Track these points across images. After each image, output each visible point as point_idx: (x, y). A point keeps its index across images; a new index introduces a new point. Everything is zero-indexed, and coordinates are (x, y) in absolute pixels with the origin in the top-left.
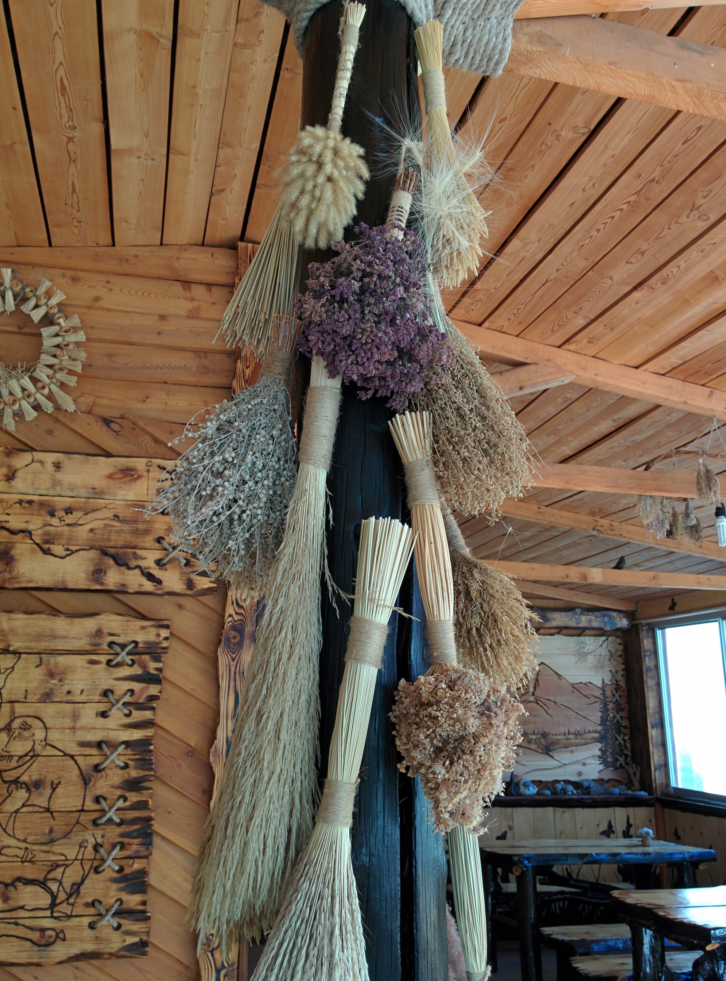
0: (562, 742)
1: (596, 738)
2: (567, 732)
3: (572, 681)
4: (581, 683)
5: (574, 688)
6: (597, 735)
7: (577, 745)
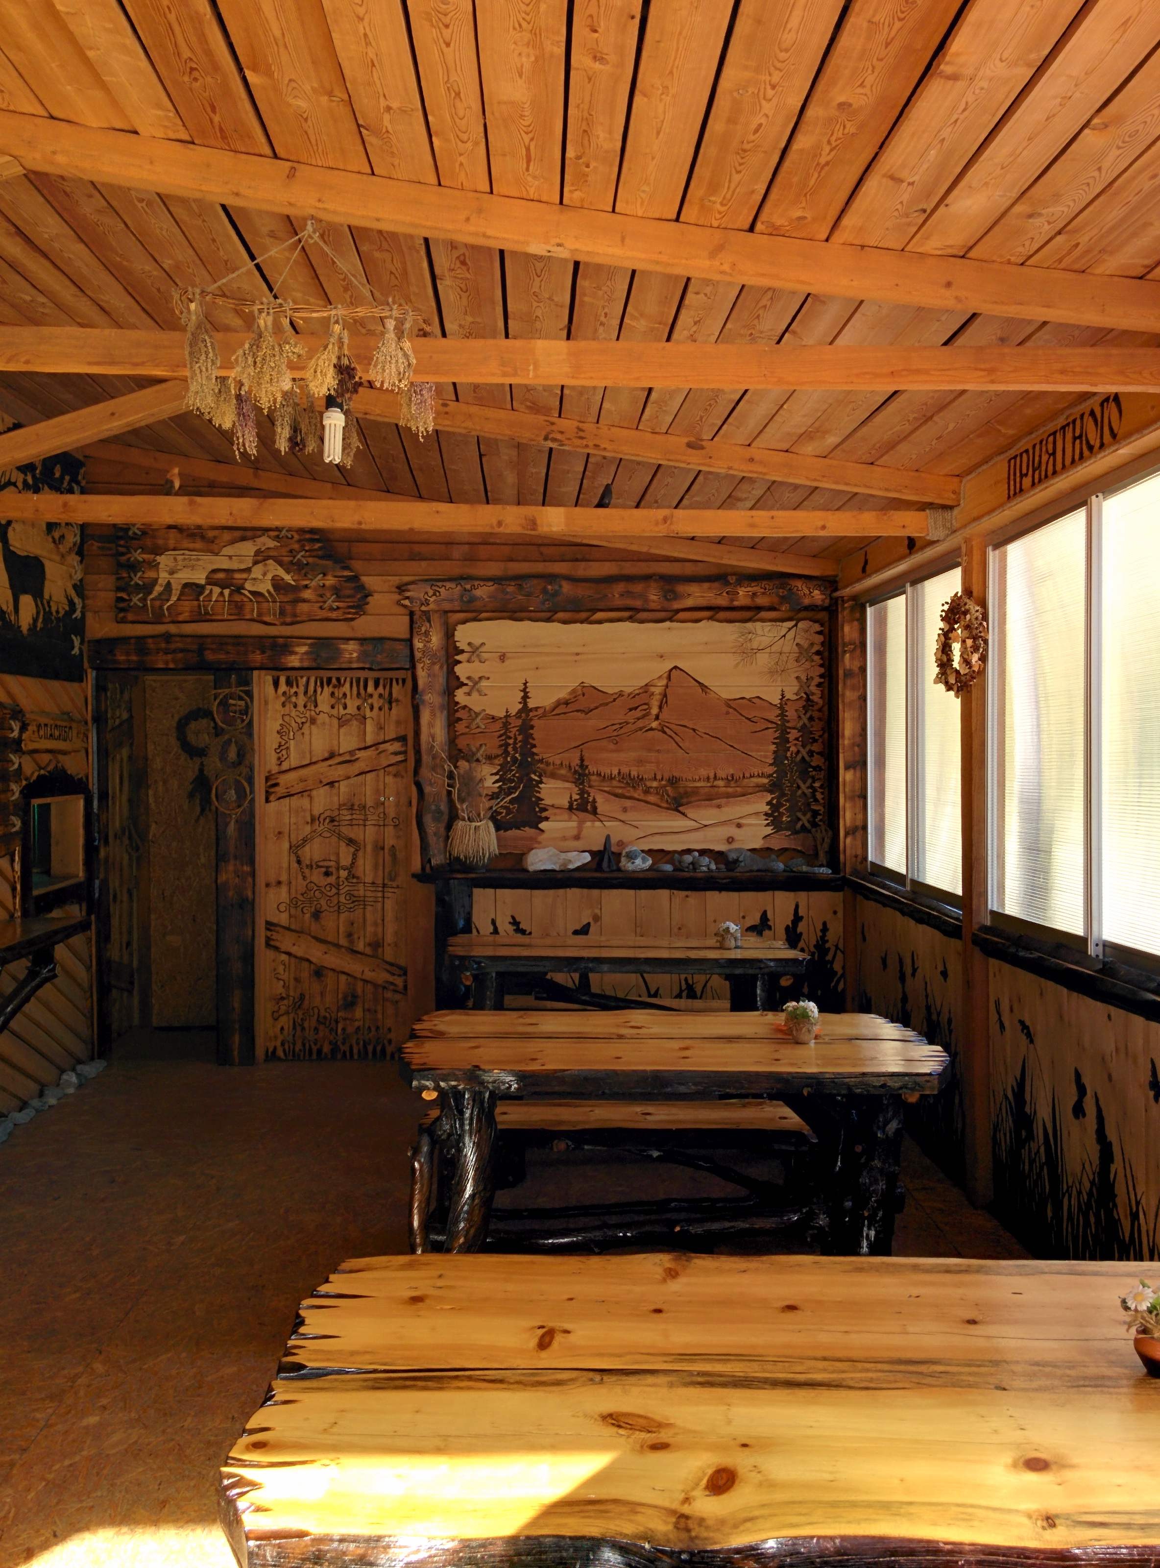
0: (702, 791)
1: (764, 785)
2: (712, 776)
3: (725, 695)
4: (743, 698)
5: (730, 707)
6: (765, 781)
7: (728, 796)
